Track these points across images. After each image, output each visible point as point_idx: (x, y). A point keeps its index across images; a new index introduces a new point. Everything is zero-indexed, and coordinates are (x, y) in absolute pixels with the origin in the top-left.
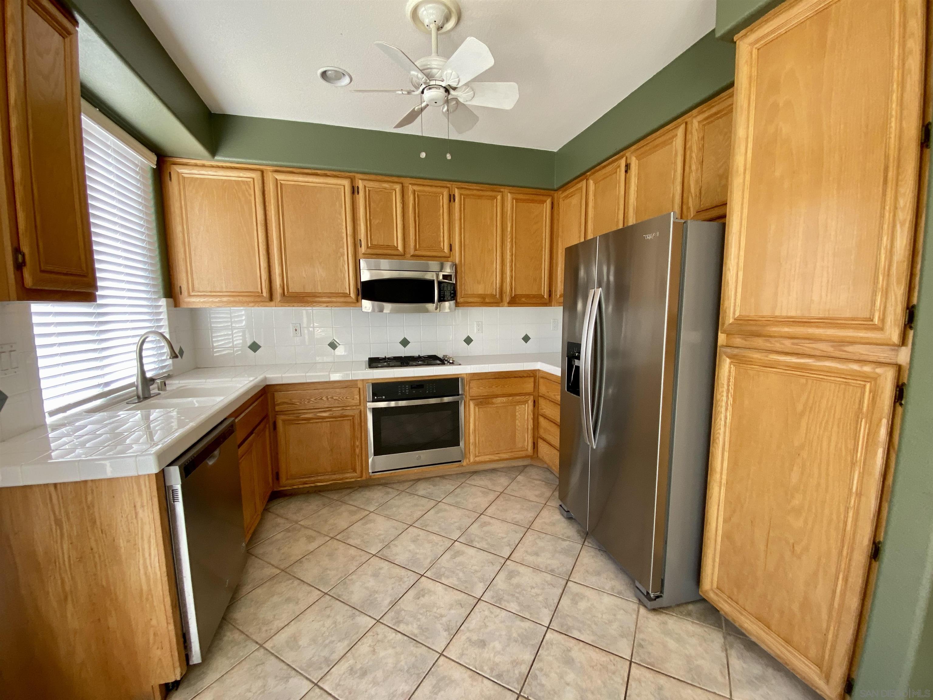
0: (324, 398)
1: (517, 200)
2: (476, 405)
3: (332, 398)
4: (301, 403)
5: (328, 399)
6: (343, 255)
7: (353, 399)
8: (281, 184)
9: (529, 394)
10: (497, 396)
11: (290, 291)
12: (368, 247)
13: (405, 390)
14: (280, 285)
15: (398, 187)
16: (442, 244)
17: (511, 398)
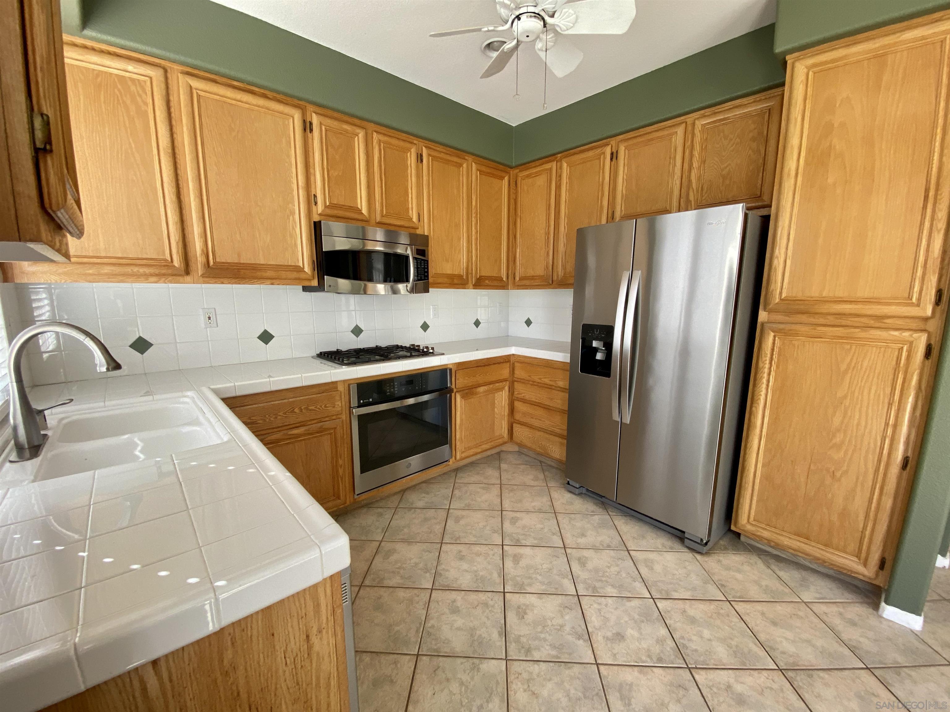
0: (297, 410)
1: (480, 171)
2: (463, 397)
3: (307, 409)
4: (265, 421)
5: (301, 410)
6: (293, 213)
7: (334, 407)
8: (199, 96)
9: (505, 380)
10: (480, 386)
11: (218, 260)
12: (326, 207)
13: (394, 388)
14: (203, 250)
15: (361, 134)
16: (410, 212)
17: (491, 386)
